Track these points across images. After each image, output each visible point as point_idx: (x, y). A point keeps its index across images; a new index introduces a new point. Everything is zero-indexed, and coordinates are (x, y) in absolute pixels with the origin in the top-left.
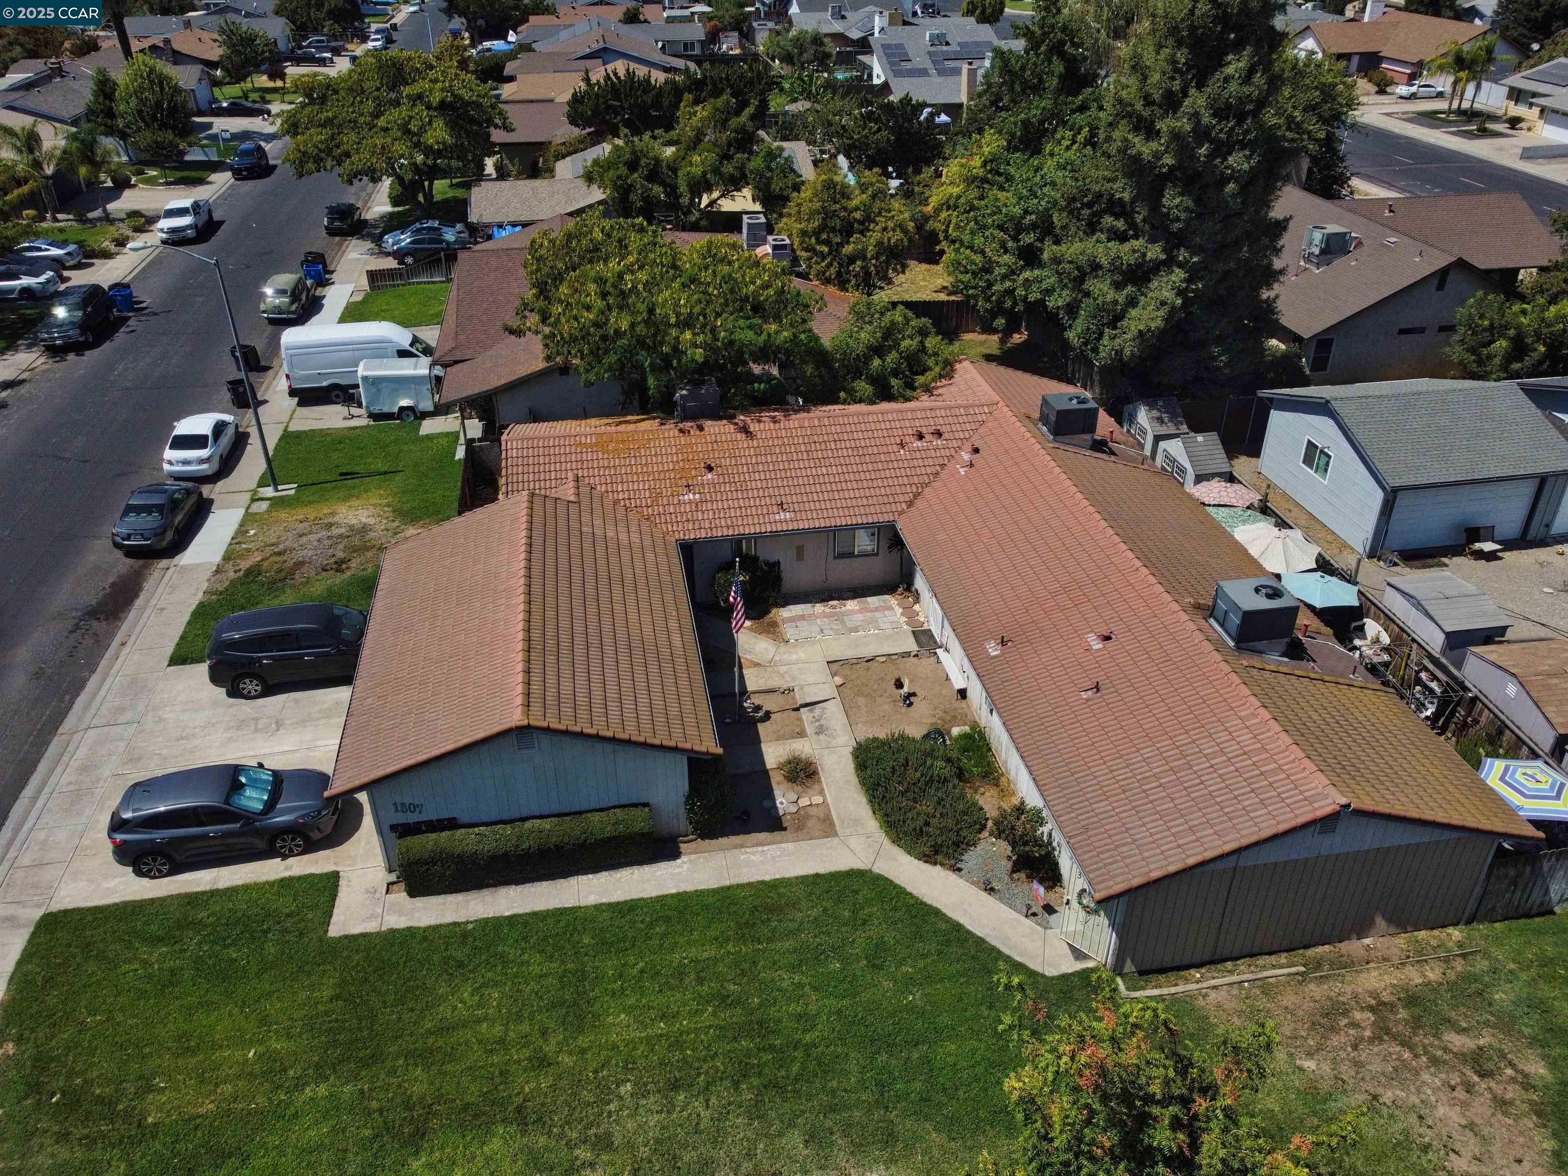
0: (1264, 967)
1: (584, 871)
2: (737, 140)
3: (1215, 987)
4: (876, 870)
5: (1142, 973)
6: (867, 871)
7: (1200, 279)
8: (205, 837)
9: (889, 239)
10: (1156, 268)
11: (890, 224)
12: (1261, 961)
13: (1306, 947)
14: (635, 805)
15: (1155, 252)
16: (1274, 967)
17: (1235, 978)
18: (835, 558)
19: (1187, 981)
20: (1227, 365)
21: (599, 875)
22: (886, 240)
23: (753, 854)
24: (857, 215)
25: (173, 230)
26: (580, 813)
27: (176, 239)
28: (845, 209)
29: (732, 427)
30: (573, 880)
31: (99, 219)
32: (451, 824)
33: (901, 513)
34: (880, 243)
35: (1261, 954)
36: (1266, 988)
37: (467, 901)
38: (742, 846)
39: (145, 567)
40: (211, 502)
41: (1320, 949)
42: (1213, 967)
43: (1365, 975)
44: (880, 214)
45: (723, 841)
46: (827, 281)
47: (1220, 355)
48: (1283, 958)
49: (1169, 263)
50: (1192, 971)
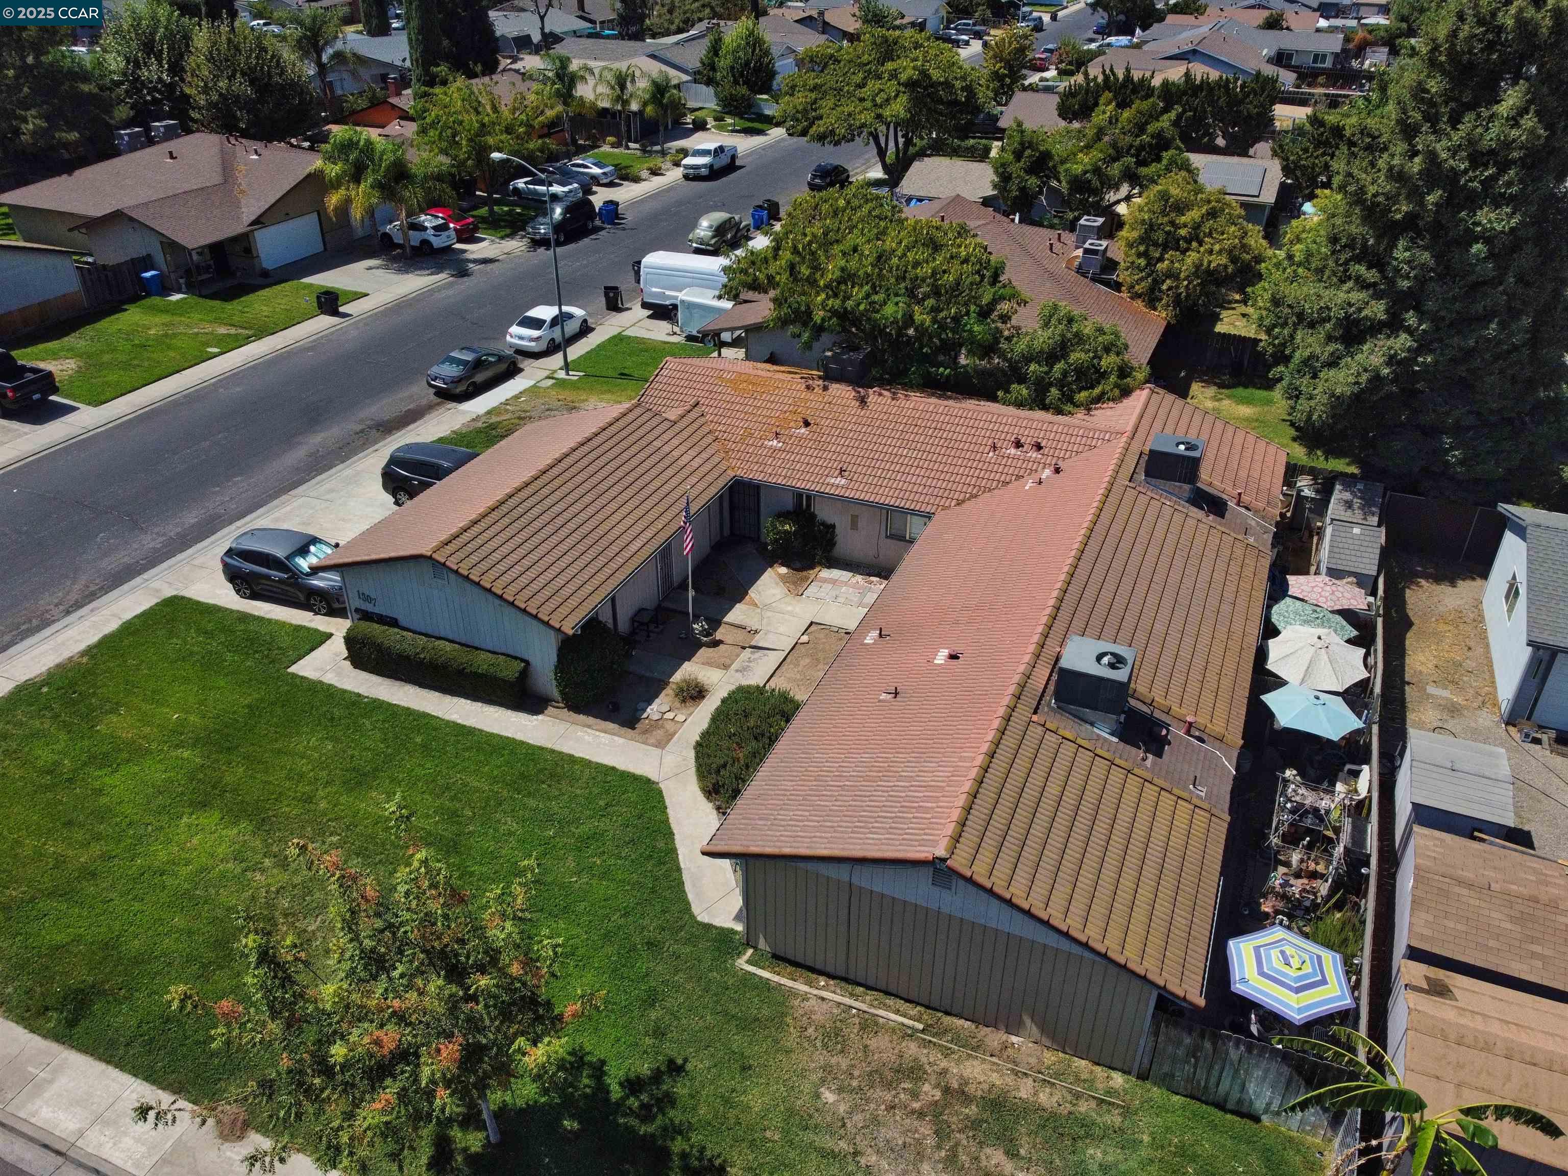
0: (888, 1008)
1: (467, 696)
2: (1150, 145)
3: (823, 999)
4: (662, 786)
5: (776, 957)
6: (654, 783)
7: (1431, 351)
8: (268, 577)
9: (1210, 262)
10: (1375, 329)
11: (1217, 247)
12: (890, 1001)
13: (947, 1013)
14: (516, 658)
15: (1378, 310)
16: (897, 1012)
17: (848, 1001)
18: (887, 537)
19: (809, 983)
20: (1462, 462)
21: (475, 704)
22: (1205, 264)
23: (589, 734)
24: (1183, 232)
25: (696, 167)
26: (477, 648)
27: (693, 176)
28: (1172, 223)
29: (853, 394)
30: (456, 700)
31: (657, 152)
32: (393, 623)
33: (945, 508)
34: (1198, 267)
35: (896, 996)
36: (869, 1025)
37: (381, 684)
38: (589, 727)
39: (438, 404)
40: (521, 370)
41: (961, 1022)
42: (843, 984)
43: (975, 1063)
44: (1210, 235)
45: (582, 718)
46: (1135, 296)
47: (1452, 448)
48: (915, 1011)
49: (1393, 325)
50: (821, 978)
